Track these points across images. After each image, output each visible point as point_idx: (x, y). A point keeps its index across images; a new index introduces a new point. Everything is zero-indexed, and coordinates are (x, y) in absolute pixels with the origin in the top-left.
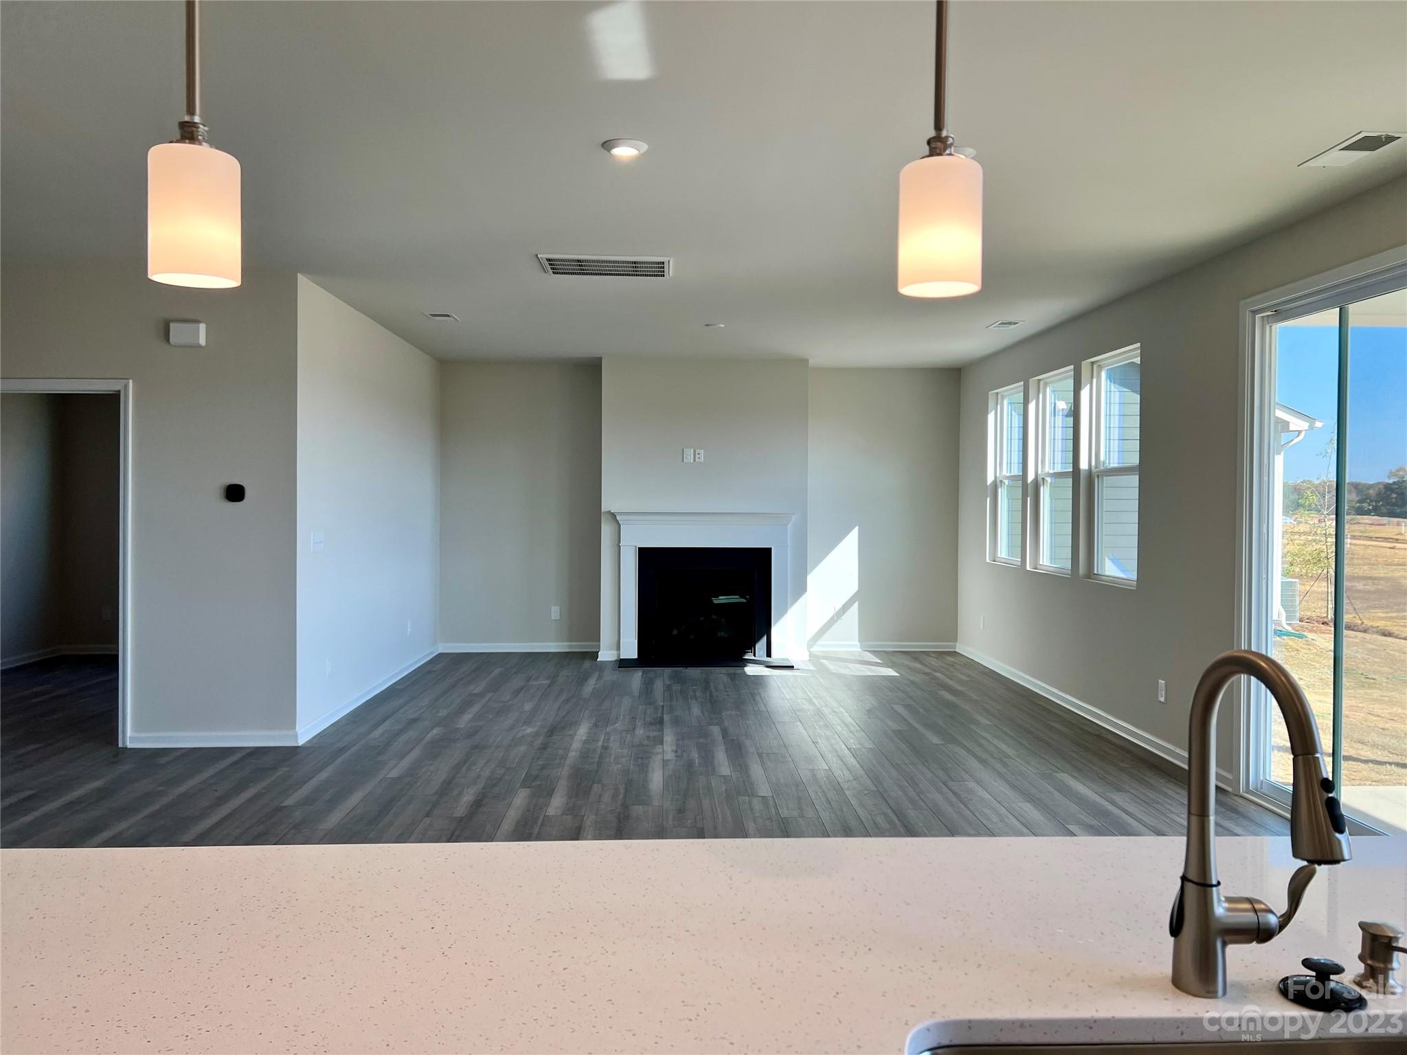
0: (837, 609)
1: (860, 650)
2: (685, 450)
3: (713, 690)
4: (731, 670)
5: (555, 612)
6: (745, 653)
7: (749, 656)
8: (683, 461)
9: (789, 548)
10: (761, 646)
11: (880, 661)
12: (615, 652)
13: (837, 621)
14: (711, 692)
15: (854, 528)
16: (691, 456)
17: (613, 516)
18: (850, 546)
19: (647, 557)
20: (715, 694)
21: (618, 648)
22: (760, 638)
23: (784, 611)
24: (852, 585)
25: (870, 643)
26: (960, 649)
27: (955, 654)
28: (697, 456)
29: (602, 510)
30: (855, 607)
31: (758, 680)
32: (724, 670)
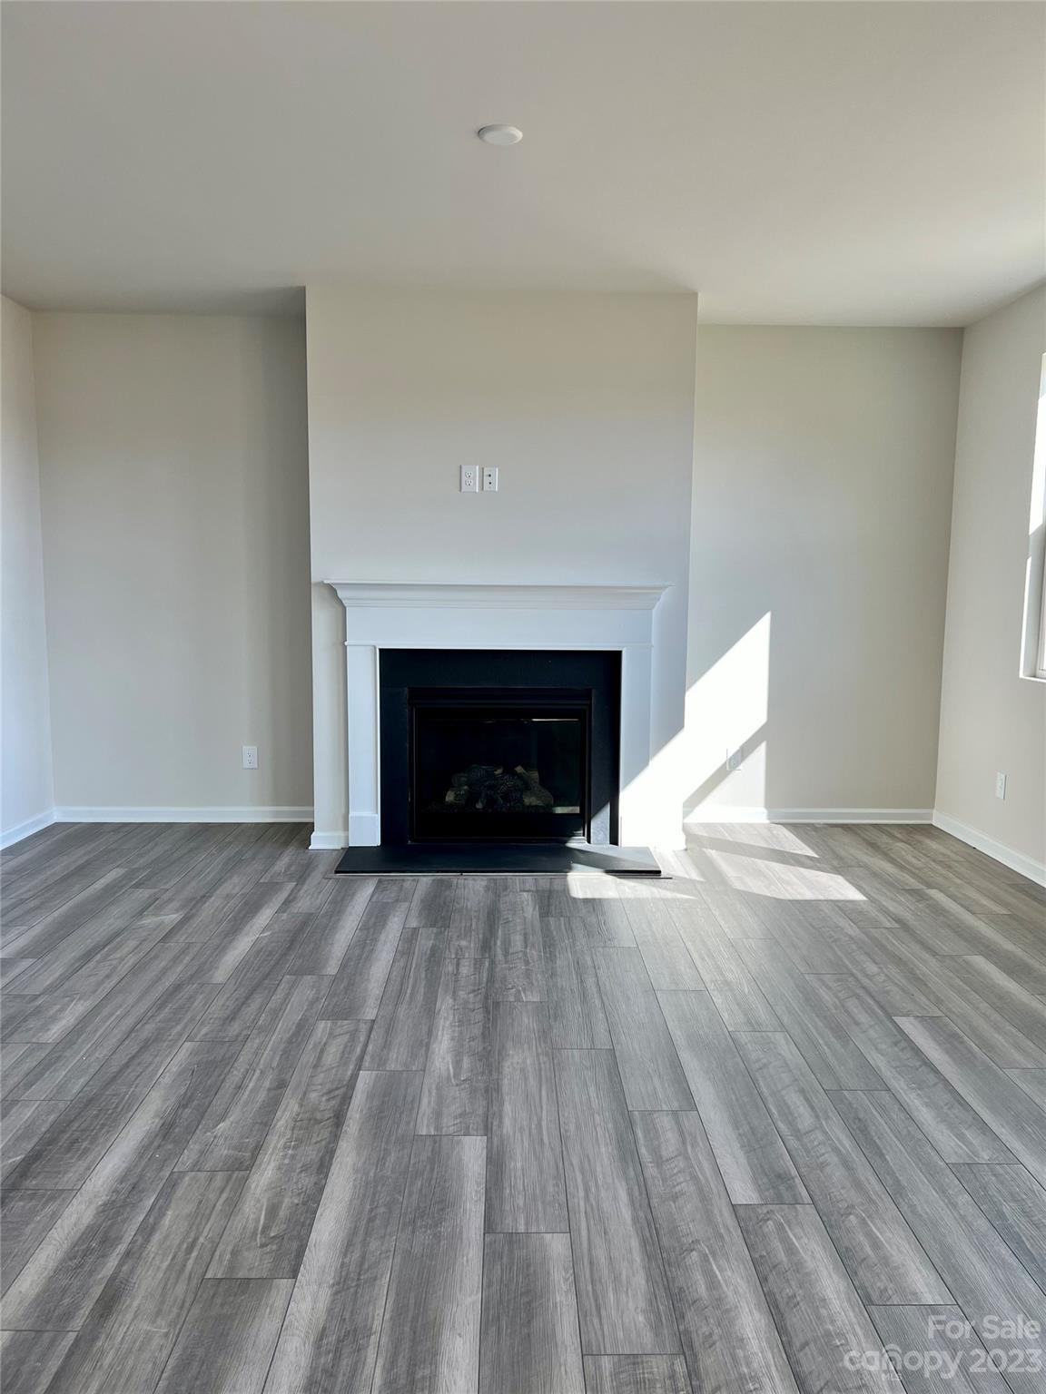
0: (730, 755)
1: (768, 822)
2: (463, 467)
3: (500, 957)
4: (543, 879)
5: (249, 755)
6: (571, 835)
7: (577, 843)
8: (460, 490)
9: (653, 650)
10: (600, 823)
11: (816, 856)
12: (341, 834)
13: (729, 773)
14: (493, 963)
15: (765, 614)
16: (474, 480)
17: (332, 589)
18: (755, 644)
19: (396, 665)
20: (501, 966)
21: (346, 828)
22: (599, 809)
23: (643, 763)
24: (755, 714)
25: (784, 810)
26: (938, 820)
27: (929, 830)
28: (487, 480)
29: (313, 580)
30: (761, 751)
31: (593, 904)
32: (529, 879)
